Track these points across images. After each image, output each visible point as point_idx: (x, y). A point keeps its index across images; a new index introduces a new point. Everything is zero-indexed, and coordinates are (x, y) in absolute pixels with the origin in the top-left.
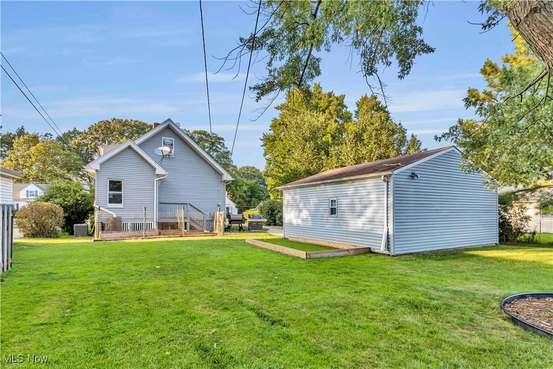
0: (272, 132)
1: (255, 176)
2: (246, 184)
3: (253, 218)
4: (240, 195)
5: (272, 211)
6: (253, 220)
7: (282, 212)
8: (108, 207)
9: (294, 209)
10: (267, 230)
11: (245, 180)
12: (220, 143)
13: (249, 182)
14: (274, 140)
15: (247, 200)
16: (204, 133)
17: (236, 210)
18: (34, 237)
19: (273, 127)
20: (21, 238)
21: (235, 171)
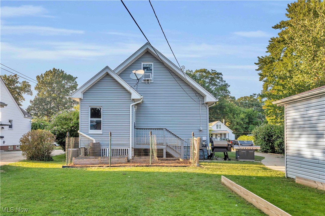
0: (269, 54)
1: (253, 105)
2: (243, 112)
3: (241, 145)
4: (237, 123)
5: (269, 137)
6: (242, 147)
7: (283, 139)
8: (89, 133)
9: (304, 133)
10: (261, 158)
11: (242, 109)
12: (218, 78)
13: (247, 110)
14: (271, 62)
15: (244, 126)
16: (205, 71)
17: (234, 135)
18: (31, 160)
19: (271, 48)
20: (24, 161)
21: (234, 101)
